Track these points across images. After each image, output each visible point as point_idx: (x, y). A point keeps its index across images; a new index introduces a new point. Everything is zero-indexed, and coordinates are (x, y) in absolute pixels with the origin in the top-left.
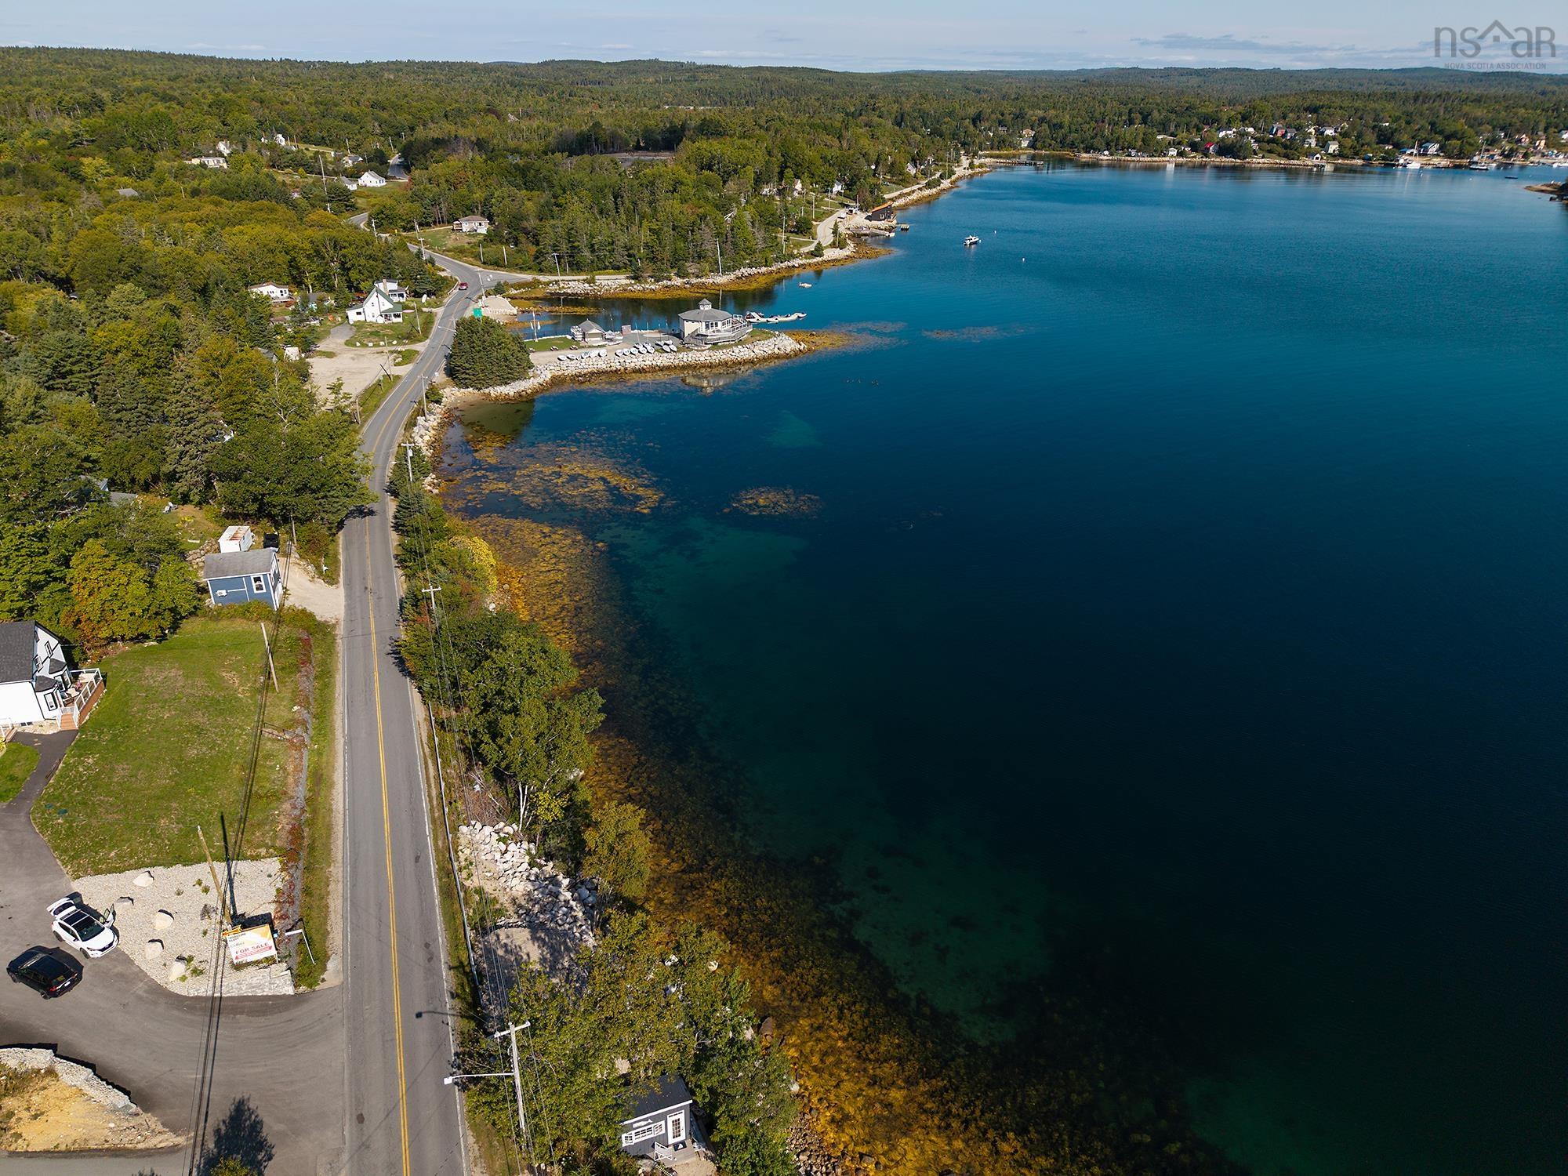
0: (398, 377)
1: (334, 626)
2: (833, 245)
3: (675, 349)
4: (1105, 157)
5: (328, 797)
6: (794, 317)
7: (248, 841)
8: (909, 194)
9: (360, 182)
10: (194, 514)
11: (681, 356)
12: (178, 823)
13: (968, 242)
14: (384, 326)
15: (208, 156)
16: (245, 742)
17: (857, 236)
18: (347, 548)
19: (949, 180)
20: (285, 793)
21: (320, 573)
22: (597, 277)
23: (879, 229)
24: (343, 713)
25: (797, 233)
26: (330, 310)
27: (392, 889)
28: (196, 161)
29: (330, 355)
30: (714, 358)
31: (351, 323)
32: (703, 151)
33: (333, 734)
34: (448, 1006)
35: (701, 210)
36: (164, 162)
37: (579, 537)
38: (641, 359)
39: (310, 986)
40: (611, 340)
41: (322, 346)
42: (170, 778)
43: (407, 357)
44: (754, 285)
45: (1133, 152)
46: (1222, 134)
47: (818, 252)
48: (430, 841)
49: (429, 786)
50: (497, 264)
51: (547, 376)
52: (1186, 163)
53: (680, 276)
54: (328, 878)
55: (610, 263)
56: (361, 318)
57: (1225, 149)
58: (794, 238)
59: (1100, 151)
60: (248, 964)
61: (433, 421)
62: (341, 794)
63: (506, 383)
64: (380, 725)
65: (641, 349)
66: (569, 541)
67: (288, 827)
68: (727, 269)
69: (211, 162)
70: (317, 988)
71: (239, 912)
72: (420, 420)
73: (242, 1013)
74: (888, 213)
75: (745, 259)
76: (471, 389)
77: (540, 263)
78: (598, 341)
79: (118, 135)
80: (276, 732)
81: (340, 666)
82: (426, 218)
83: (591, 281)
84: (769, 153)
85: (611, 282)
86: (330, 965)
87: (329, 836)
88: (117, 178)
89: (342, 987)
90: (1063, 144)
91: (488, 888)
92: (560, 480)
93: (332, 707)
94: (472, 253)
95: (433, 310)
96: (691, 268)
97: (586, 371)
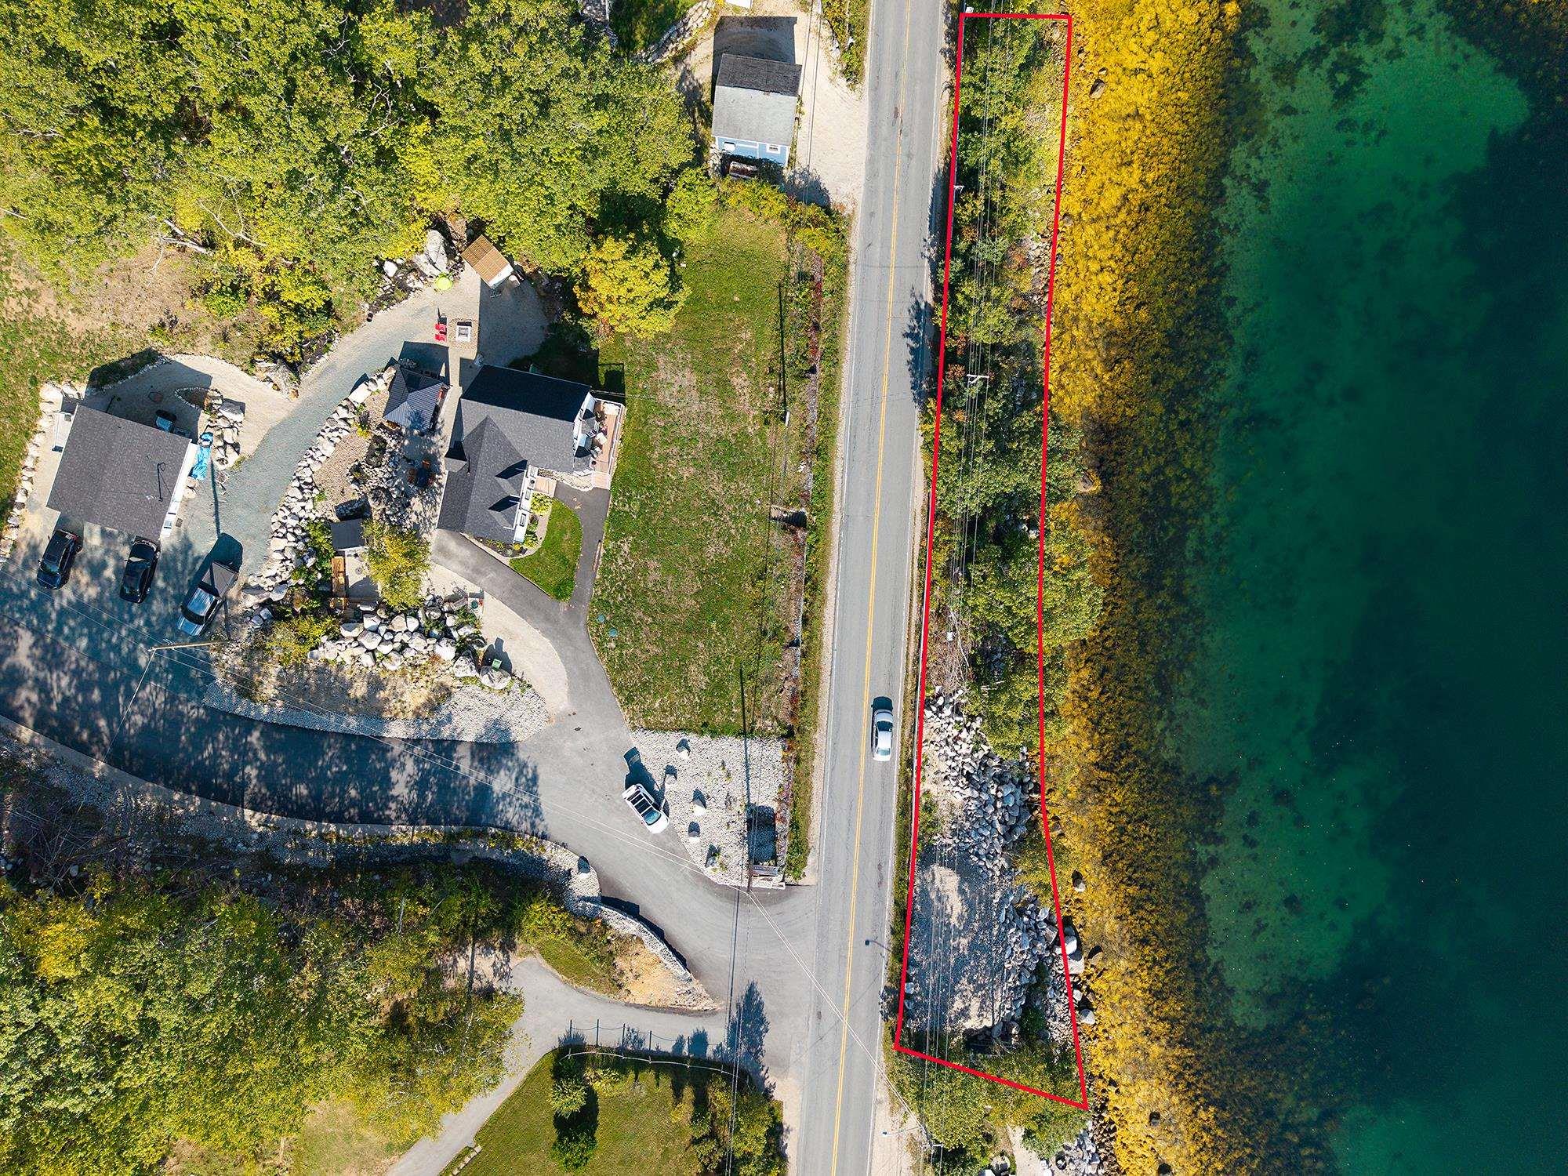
1: (849, 221)
39: (795, 877)
42: (695, 597)
49: (910, 638)
70: (800, 882)
71: (752, 802)
81: (849, 343)
89: (817, 887)
91: (934, 791)
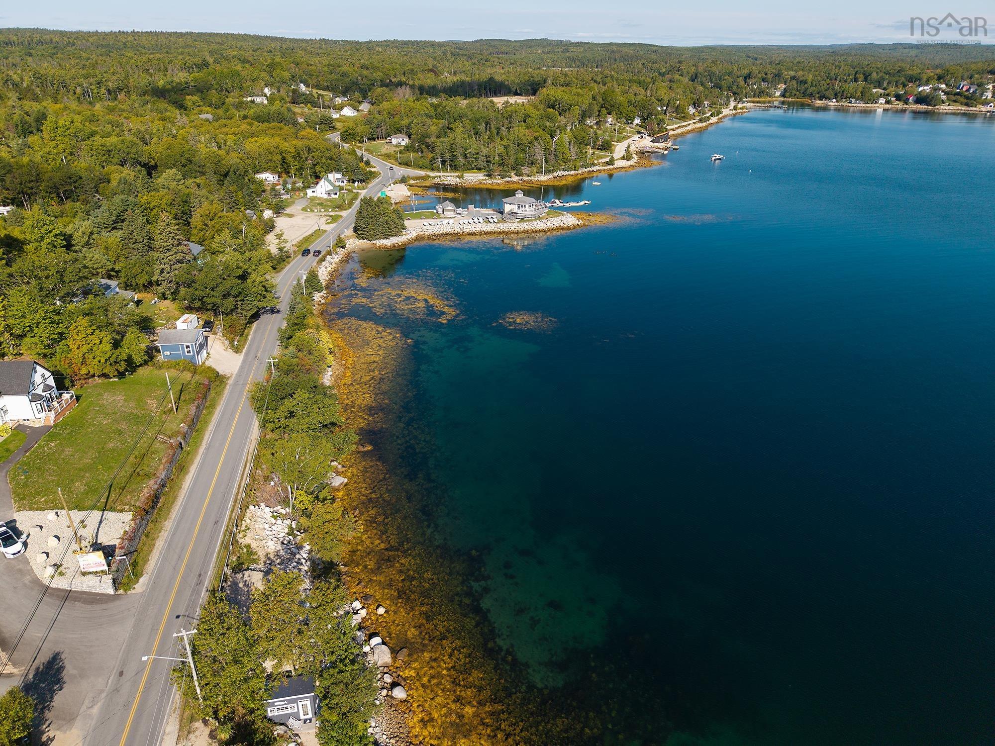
0: (325, 231)
1: (228, 378)
2: (623, 158)
3: (496, 221)
4: (833, 103)
5: (182, 480)
6: (582, 203)
7: (121, 500)
8: (686, 126)
9: (342, 113)
10: (169, 306)
11: (499, 226)
12: (85, 486)
13: (714, 158)
14: (327, 200)
15: (258, 96)
16: (145, 442)
17: (642, 153)
18: (255, 332)
19: (717, 117)
20: (155, 474)
21: (233, 346)
22: (464, 174)
23: (659, 148)
24: (211, 431)
25: (601, 150)
26: (299, 189)
27: (194, 539)
28: (249, 99)
29: (291, 216)
30: (520, 227)
31: (308, 197)
32: (550, 97)
33: (201, 442)
34: (197, 614)
35: (537, 134)
36: (231, 99)
37: (398, 335)
38: (473, 227)
39: (125, 591)
40: (460, 214)
41: (288, 211)
42: (92, 459)
43: (334, 219)
44: (564, 182)
45: (853, 100)
46: (921, 89)
47: (611, 162)
48: (228, 513)
49: (242, 479)
50: (407, 164)
51: (414, 234)
52: (891, 109)
53: (517, 175)
54: (162, 527)
55: (475, 166)
56: (314, 194)
57: (920, 100)
58: (598, 152)
59: (829, 99)
60: (90, 573)
61: (336, 258)
62: (191, 479)
63: (387, 238)
64: (229, 440)
65: (476, 220)
66: (391, 337)
67: (147, 495)
68: (548, 172)
69: (258, 100)
70: (129, 592)
71: (99, 542)
72: (329, 258)
73: (79, 601)
74: (666, 138)
75: (561, 165)
76: (365, 241)
77: (432, 165)
78: (452, 214)
79: (209, 83)
80: (165, 438)
81: (222, 403)
82: (372, 135)
83: (461, 177)
84: (594, 98)
85: (473, 178)
86: (142, 580)
87: (173, 502)
88: (204, 108)
89: (142, 594)
90: (804, 94)
91: (254, 545)
92: (400, 299)
93: (207, 426)
94: (395, 157)
95: (360, 191)
96: (525, 170)
97: (438, 233)
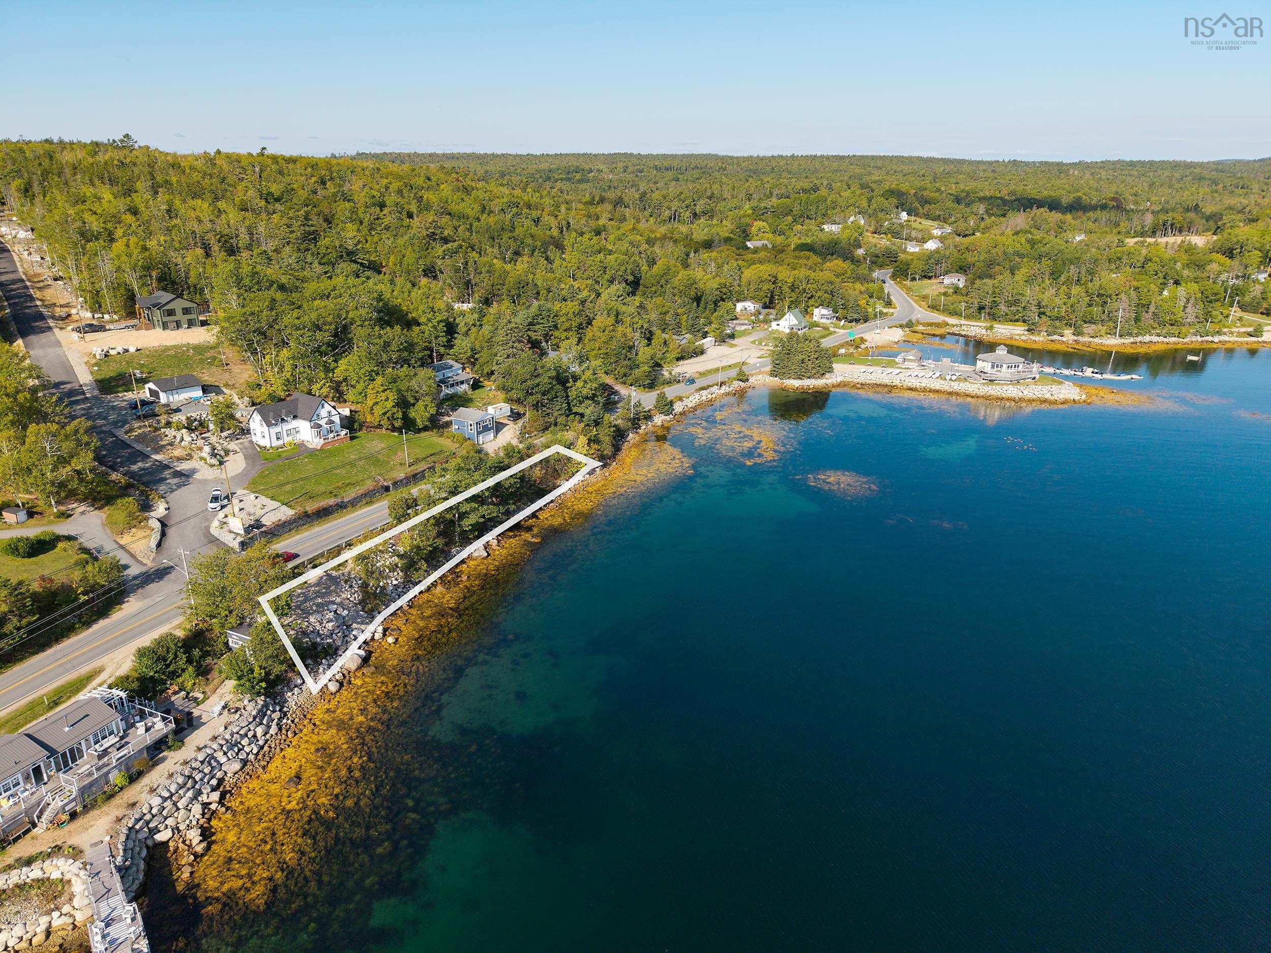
0: (747, 364)
7: (300, 503)
9: (923, 246)
10: (498, 394)
11: (954, 385)
12: (292, 488)
16: (362, 477)
20: (342, 497)
21: (523, 437)
26: (766, 321)
29: (733, 346)
30: (982, 390)
31: (769, 329)
38: (920, 381)
40: (922, 366)
41: (736, 341)
42: (316, 475)
47: (1256, 333)
50: (938, 308)
51: (840, 380)
53: (1073, 334)
54: (311, 530)
55: (1020, 317)
56: (778, 328)
60: (233, 532)
61: (724, 390)
67: (320, 506)
68: (1129, 334)
71: (261, 520)
72: (715, 388)
73: (216, 546)
76: (778, 379)
78: (913, 365)
80: (380, 479)
82: (927, 273)
83: (990, 328)
85: (1006, 331)
87: (337, 519)
94: (932, 299)
96: (1089, 329)
97: (870, 382)
